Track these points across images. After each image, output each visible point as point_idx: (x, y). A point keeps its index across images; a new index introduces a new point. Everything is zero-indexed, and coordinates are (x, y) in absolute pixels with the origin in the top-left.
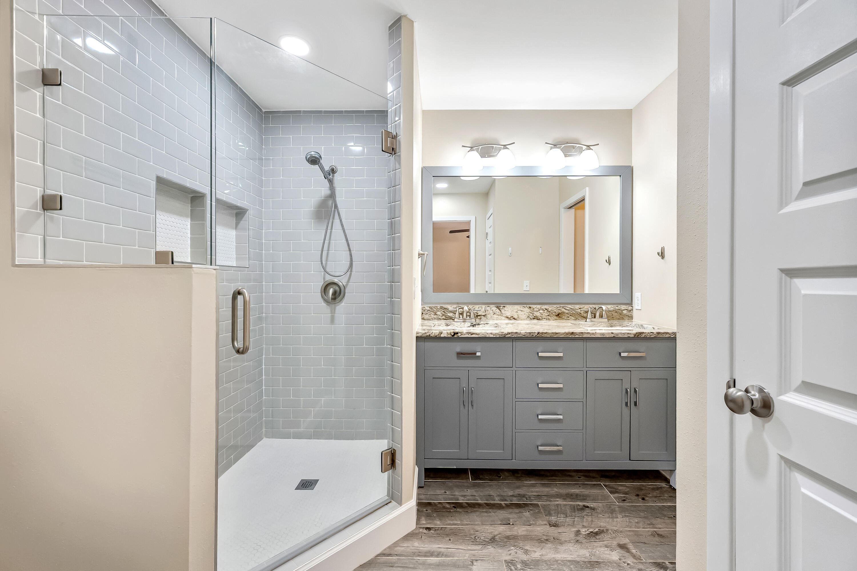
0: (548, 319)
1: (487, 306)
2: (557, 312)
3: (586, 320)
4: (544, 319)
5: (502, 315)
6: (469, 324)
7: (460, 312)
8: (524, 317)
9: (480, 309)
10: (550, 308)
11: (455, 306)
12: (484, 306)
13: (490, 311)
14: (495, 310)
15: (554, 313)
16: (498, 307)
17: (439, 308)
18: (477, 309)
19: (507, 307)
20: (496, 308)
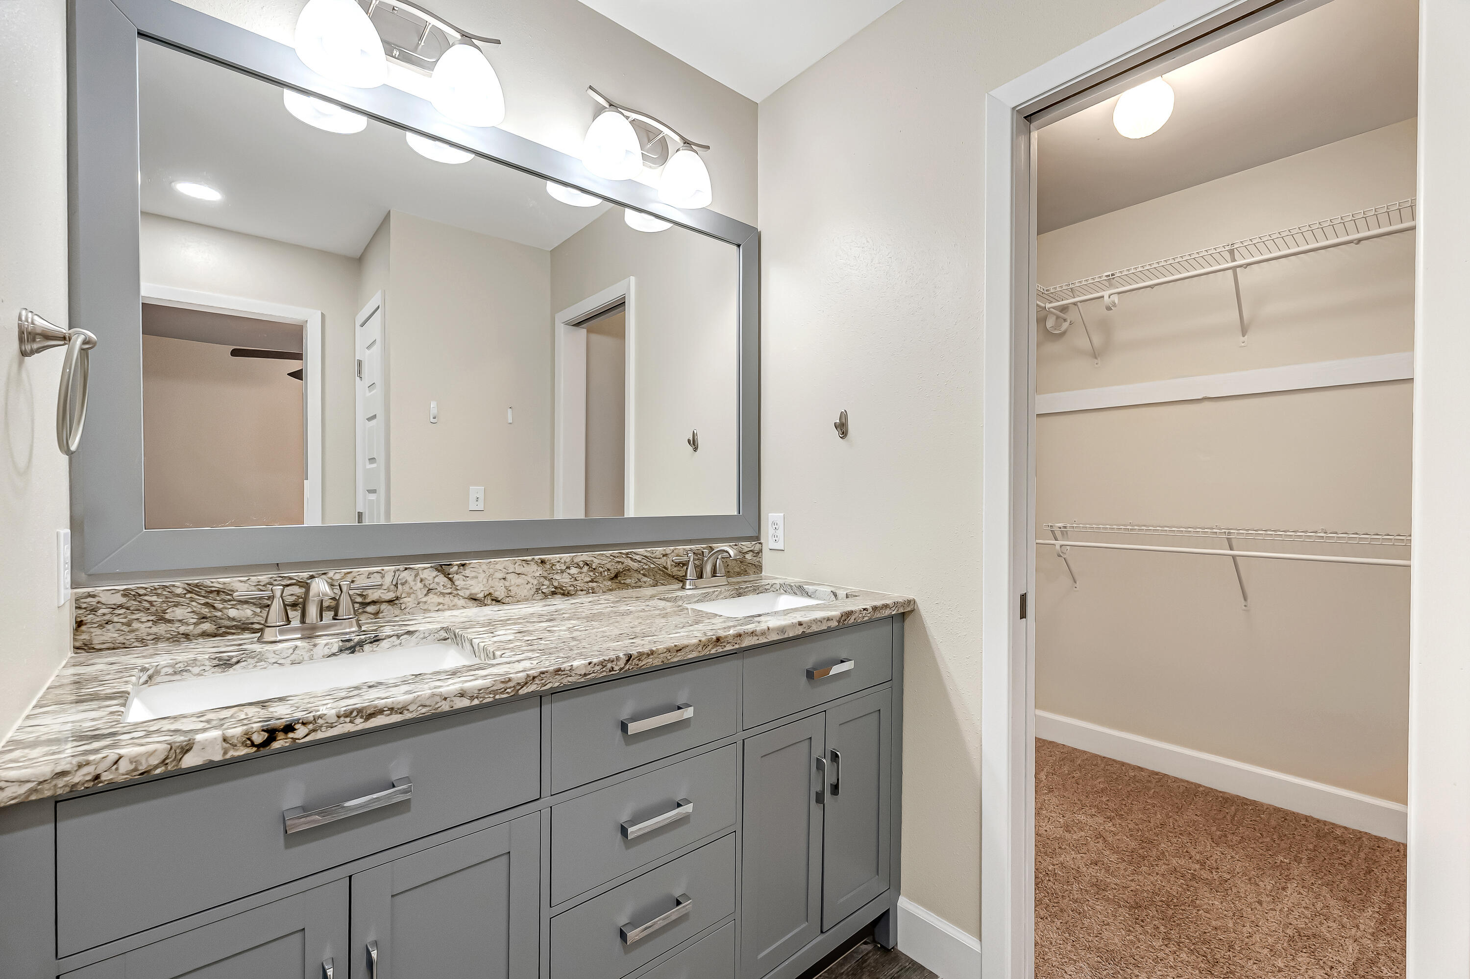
0: (590, 591)
1: (401, 567)
2: (615, 568)
3: (684, 584)
4: (582, 591)
5: (458, 594)
6: (335, 644)
7: (290, 600)
8: (526, 591)
9: (376, 580)
10: (594, 558)
11: (264, 578)
12: (389, 569)
13: (412, 583)
14: (431, 578)
15: (606, 573)
16: (442, 569)
17: (179, 591)
18: (362, 582)
19: (471, 566)
20: (435, 573)
